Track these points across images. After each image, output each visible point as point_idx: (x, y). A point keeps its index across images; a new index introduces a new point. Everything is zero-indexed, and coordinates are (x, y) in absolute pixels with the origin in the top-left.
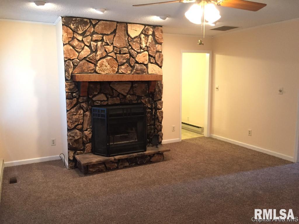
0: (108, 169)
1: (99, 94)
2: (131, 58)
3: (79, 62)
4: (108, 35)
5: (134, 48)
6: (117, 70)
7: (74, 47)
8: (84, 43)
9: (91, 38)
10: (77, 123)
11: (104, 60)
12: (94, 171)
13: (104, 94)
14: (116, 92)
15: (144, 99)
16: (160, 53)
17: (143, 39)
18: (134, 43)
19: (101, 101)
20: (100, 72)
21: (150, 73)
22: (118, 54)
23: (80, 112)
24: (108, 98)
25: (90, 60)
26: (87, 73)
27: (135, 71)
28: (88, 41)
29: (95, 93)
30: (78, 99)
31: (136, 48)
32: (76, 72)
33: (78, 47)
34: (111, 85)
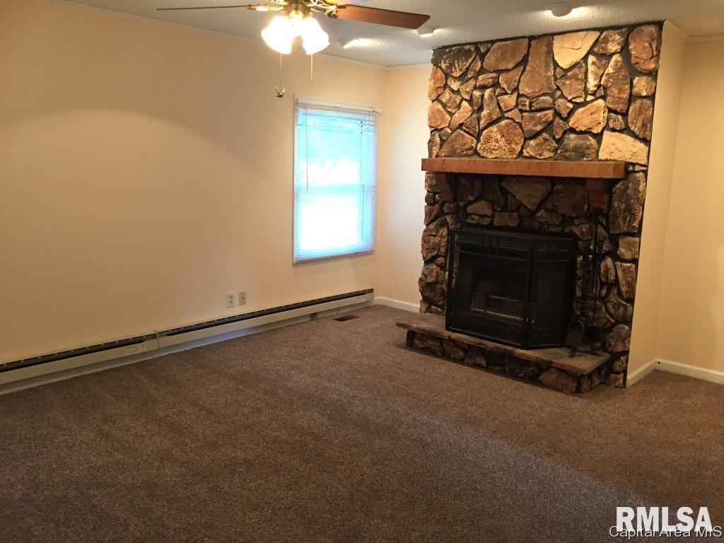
0: (446, 356)
1: (476, 201)
2: (557, 119)
3: (452, 133)
4: (507, 70)
5: (566, 94)
6: (519, 150)
7: (444, 106)
8: (461, 96)
9: (474, 83)
10: (436, 252)
11: (494, 128)
12: (420, 346)
13: (487, 200)
14: (514, 199)
15: (578, 225)
16: (644, 101)
17: (591, 68)
18: (568, 82)
19: (481, 216)
20: (484, 154)
21: (604, 158)
22: (526, 111)
23: (441, 231)
24: (494, 210)
25: (467, 130)
26: (460, 155)
27: (561, 152)
28: (468, 90)
29: (469, 198)
30: (442, 206)
31: (571, 94)
32: (443, 154)
33: (449, 105)
34: (503, 184)
